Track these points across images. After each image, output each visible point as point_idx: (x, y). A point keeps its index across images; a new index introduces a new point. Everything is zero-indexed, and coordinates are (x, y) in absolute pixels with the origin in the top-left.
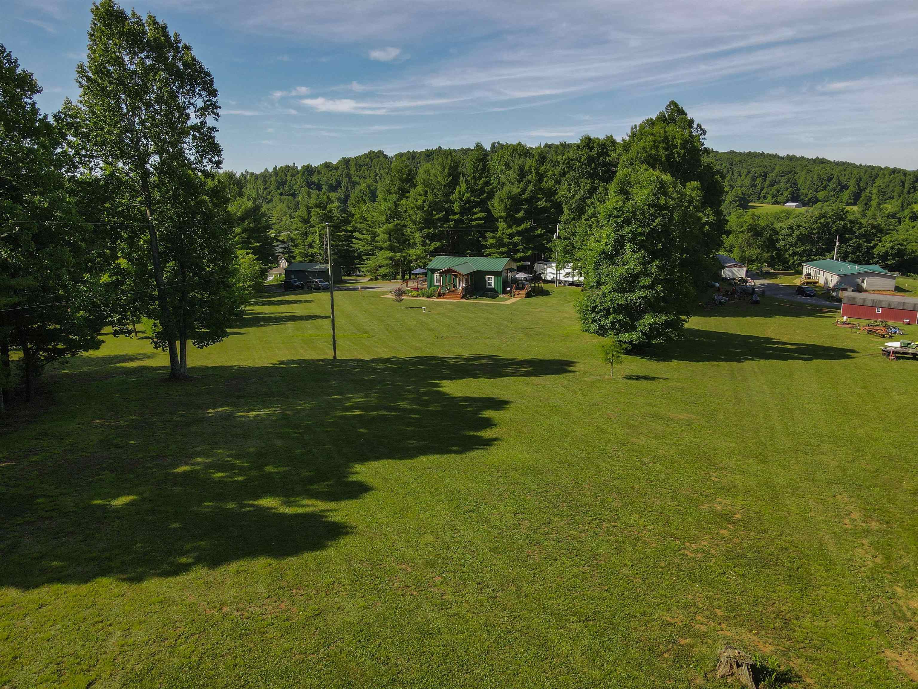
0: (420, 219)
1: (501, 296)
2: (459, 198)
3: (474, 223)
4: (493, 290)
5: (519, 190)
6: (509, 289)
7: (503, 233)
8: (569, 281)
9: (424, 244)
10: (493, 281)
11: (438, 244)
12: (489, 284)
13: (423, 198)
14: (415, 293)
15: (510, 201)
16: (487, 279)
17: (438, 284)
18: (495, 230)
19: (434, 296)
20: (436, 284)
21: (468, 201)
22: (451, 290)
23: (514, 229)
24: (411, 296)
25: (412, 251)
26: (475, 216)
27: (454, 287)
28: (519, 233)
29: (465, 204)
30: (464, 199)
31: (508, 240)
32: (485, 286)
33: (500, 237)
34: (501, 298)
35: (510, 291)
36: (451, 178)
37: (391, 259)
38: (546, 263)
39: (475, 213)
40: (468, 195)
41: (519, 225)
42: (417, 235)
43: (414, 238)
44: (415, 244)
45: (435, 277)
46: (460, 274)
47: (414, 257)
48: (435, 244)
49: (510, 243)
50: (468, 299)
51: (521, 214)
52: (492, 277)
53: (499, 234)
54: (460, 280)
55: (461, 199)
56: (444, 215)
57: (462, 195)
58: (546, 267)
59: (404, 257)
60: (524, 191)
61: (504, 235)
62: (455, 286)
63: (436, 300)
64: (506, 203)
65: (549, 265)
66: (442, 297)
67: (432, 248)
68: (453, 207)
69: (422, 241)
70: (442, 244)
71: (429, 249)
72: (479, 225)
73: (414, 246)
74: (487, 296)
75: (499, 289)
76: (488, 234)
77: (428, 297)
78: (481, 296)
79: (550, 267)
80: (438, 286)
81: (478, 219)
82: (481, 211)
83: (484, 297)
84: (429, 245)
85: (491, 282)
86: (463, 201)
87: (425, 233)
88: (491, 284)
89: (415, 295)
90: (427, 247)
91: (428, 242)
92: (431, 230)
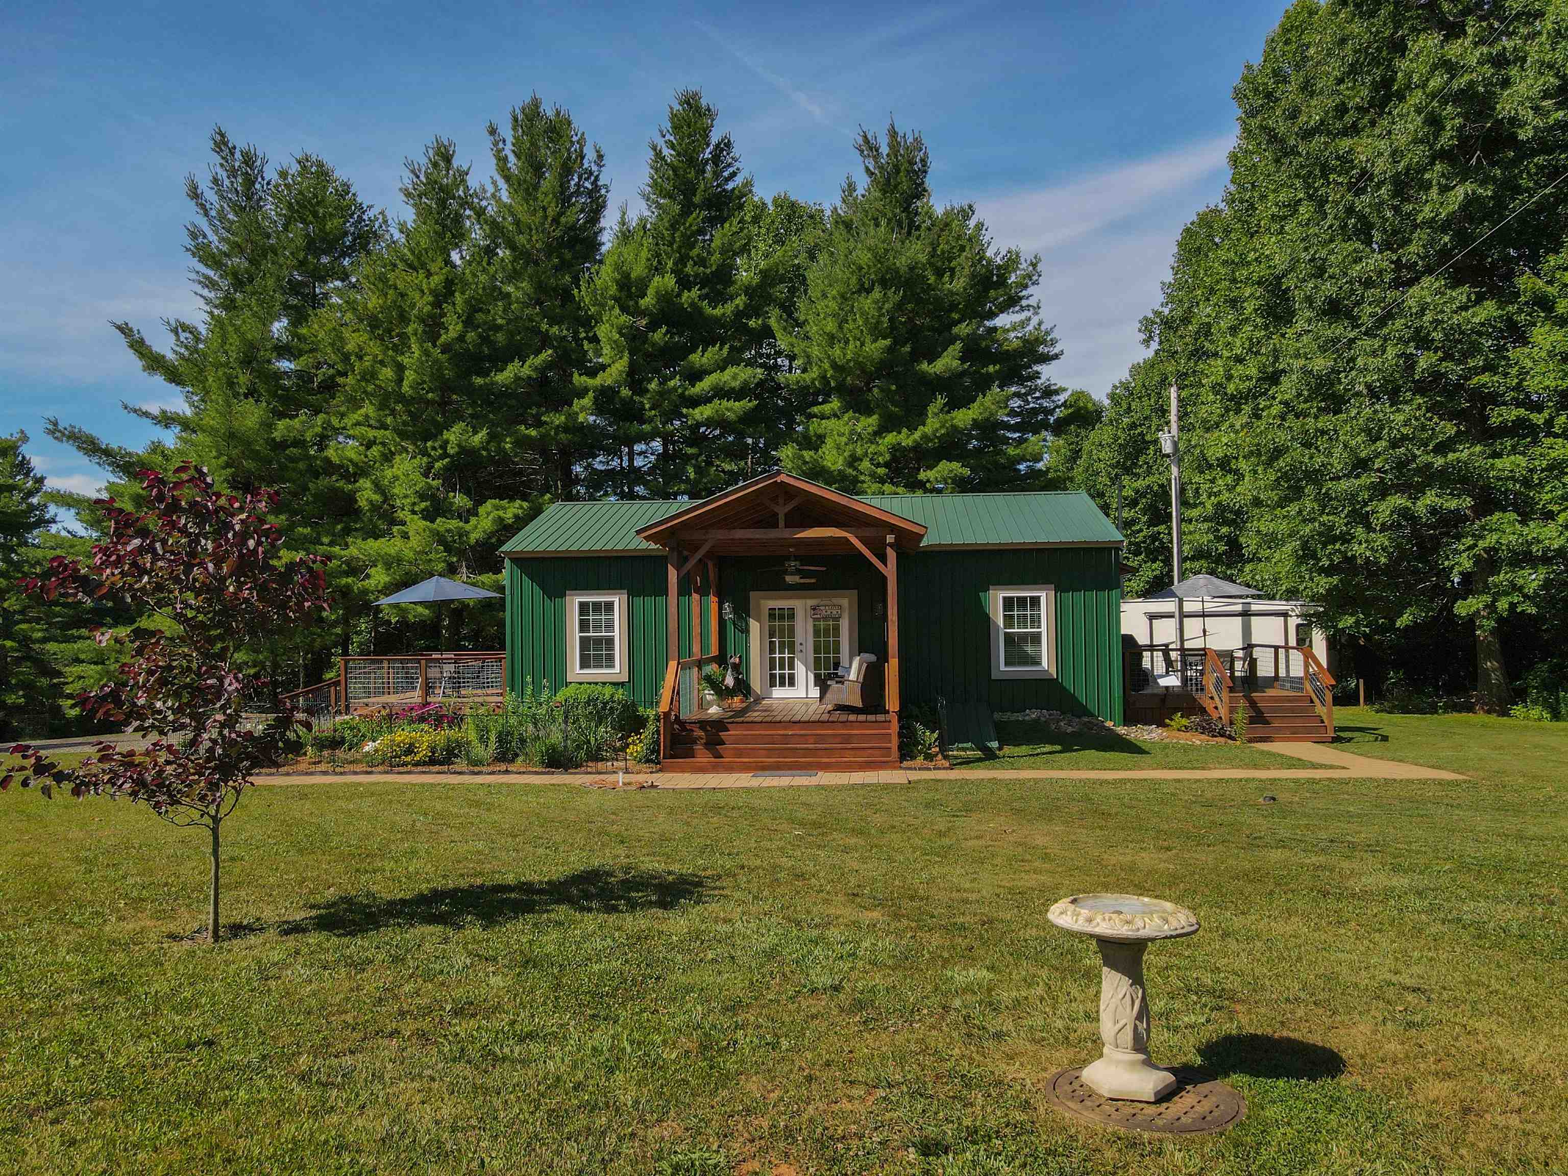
3: (701, 414)
4: (1050, 694)
9: (436, 506)
10: (1046, 629)
12: (1019, 649)
16: (997, 613)
17: (593, 674)
20: (575, 672)
21: (670, 314)
23: (935, 423)
25: (364, 549)
26: (707, 383)
30: (643, 303)
32: (987, 662)
39: (707, 371)
42: (401, 468)
43: (379, 481)
44: (383, 507)
45: (572, 619)
46: (879, 533)
51: (947, 362)
52: (1046, 595)
54: (779, 627)
55: (630, 308)
57: (631, 287)
69: (426, 494)
72: (725, 421)
73: (381, 522)
75: (1103, 687)
77: (556, 763)
78: (1020, 734)
81: (721, 393)
82: (733, 359)
83: (1048, 748)
84: (465, 515)
85: (1036, 639)
86: (642, 313)
87: (445, 455)
88: (1029, 649)
89: (423, 752)
90: (454, 524)
91: (460, 500)
92: (478, 439)
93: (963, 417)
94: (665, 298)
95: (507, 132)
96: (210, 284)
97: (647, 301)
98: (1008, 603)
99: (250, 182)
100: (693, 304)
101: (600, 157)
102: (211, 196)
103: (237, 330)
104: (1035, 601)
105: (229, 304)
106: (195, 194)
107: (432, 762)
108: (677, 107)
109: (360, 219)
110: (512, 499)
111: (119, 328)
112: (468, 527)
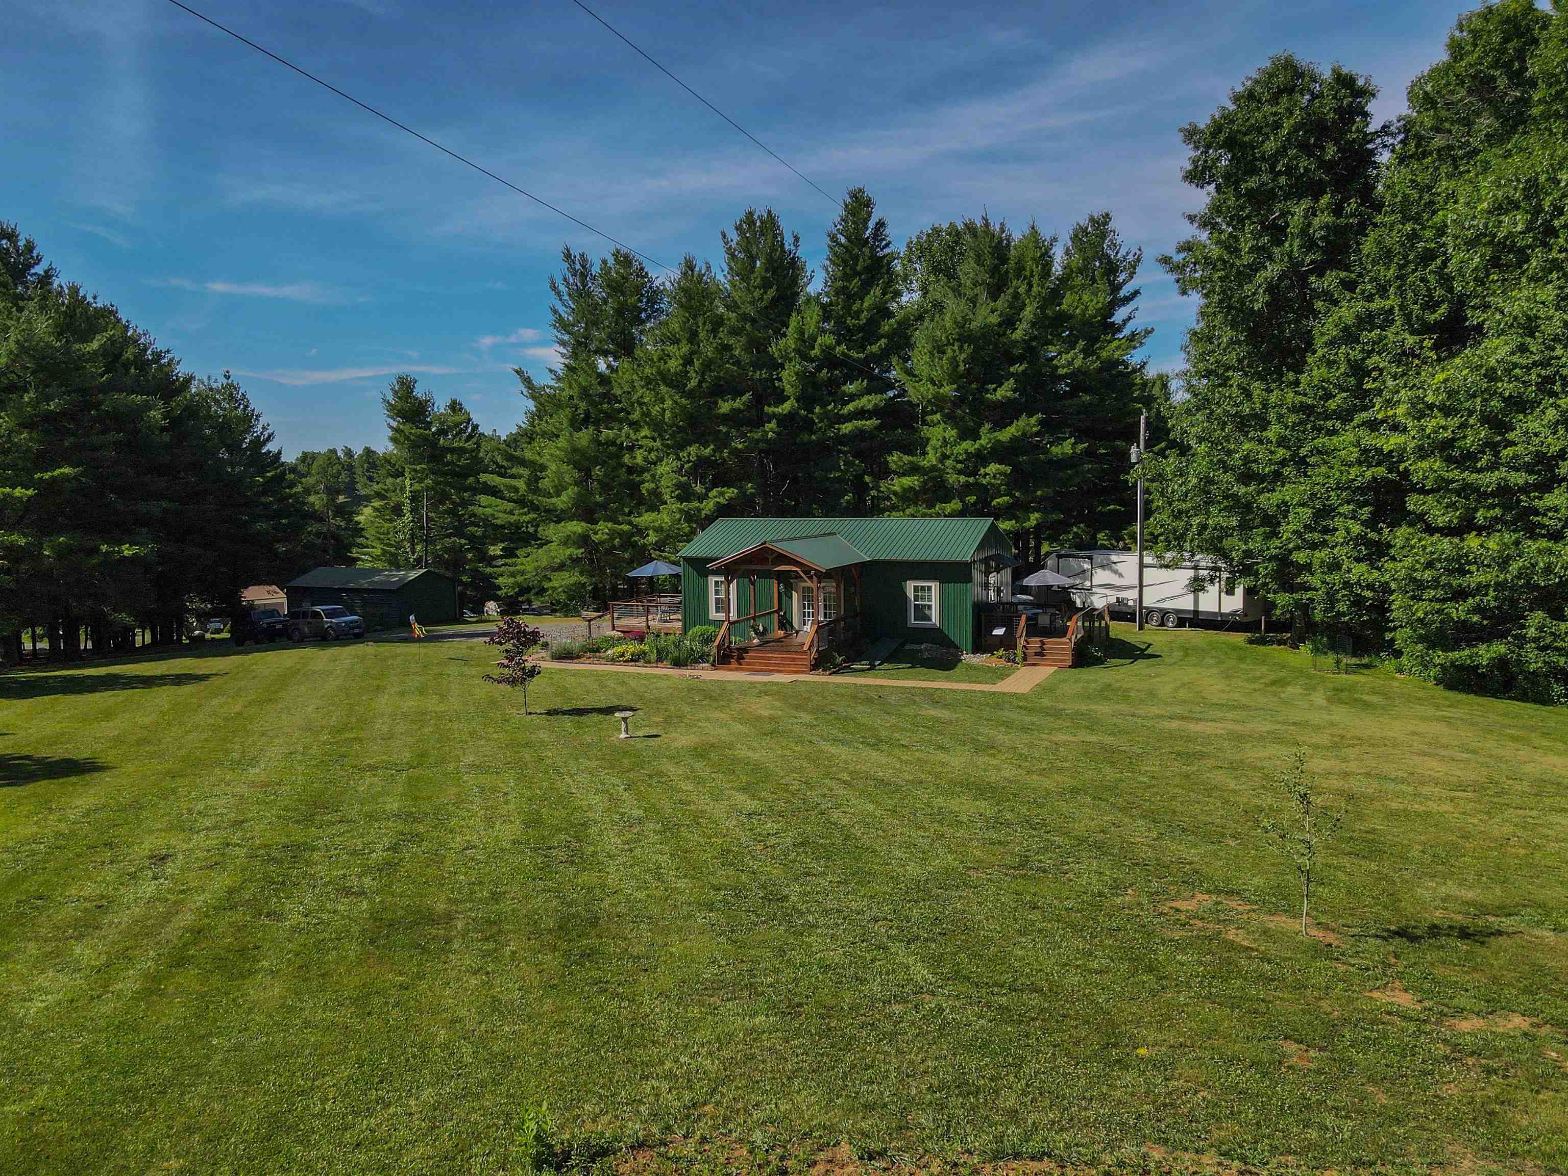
0: (675, 416)
1: (969, 658)
2: (798, 351)
3: (846, 428)
4: (936, 636)
5: (994, 319)
6: (999, 632)
7: (945, 457)
8: (1177, 611)
9: (685, 493)
10: (935, 603)
11: (731, 492)
12: (922, 612)
13: (685, 348)
14: (632, 648)
15: (968, 349)
16: (910, 594)
17: (721, 616)
18: (916, 446)
19: (702, 658)
20: (713, 615)
21: (829, 360)
22: (770, 636)
23: (986, 438)
24: (613, 661)
25: (646, 519)
26: (851, 407)
27: (782, 626)
28: (999, 453)
29: (819, 369)
30: (813, 353)
31: (963, 479)
32: (905, 618)
33: (933, 468)
34: (970, 667)
35: (1008, 642)
36: (771, 293)
37: (584, 540)
38: (1088, 553)
39: (853, 397)
40: (829, 339)
41: (1000, 425)
42: (666, 468)
43: (653, 476)
44: (656, 493)
45: (712, 588)
46: (807, 570)
47: (652, 538)
48: (722, 494)
49: (967, 488)
50: (838, 670)
51: (1004, 392)
52: (935, 586)
53: (931, 459)
54: (807, 596)
55: (804, 357)
56: (749, 407)
57: (806, 342)
58: (1087, 566)
59: (621, 534)
60: (1009, 322)
61: (949, 463)
62: (785, 623)
63: (707, 674)
64: (954, 358)
65: (1099, 557)
66: (734, 665)
67: (708, 506)
68: (780, 380)
69: (679, 486)
70: (743, 492)
71: (699, 510)
72: (860, 434)
73: (654, 502)
74: (916, 661)
75: (963, 633)
76: (895, 459)
77: (678, 663)
78: (893, 657)
79: (1102, 567)
80: (718, 624)
81: (861, 414)
82: (869, 391)
83: (904, 665)
84: (701, 498)
85: (930, 607)
86: (812, 360)
87: (689, 461)
88: (927, 612)
89: (628, 656)
90: (696, 504)
91: (698, 488)
92: (708, 451)
93: (1005, 435)
94: (827, 350)
95: (734, 236)
96: (563, 343)
97: (815, 352)
98: (916, 589)
99: (584, 276)
100: (843, 354)
101: (797, 239)
102: (562, 288)
103: (576, 381)
104: (929, 588)
105: (575, 355)
106: (554, 287)
107: (632, 660)
108: (848, 200)
109: (651, 287)
110: (729, 487)
111: (517, 372)
112: (702, 506)
